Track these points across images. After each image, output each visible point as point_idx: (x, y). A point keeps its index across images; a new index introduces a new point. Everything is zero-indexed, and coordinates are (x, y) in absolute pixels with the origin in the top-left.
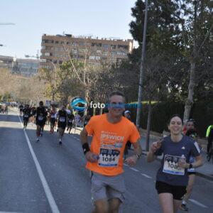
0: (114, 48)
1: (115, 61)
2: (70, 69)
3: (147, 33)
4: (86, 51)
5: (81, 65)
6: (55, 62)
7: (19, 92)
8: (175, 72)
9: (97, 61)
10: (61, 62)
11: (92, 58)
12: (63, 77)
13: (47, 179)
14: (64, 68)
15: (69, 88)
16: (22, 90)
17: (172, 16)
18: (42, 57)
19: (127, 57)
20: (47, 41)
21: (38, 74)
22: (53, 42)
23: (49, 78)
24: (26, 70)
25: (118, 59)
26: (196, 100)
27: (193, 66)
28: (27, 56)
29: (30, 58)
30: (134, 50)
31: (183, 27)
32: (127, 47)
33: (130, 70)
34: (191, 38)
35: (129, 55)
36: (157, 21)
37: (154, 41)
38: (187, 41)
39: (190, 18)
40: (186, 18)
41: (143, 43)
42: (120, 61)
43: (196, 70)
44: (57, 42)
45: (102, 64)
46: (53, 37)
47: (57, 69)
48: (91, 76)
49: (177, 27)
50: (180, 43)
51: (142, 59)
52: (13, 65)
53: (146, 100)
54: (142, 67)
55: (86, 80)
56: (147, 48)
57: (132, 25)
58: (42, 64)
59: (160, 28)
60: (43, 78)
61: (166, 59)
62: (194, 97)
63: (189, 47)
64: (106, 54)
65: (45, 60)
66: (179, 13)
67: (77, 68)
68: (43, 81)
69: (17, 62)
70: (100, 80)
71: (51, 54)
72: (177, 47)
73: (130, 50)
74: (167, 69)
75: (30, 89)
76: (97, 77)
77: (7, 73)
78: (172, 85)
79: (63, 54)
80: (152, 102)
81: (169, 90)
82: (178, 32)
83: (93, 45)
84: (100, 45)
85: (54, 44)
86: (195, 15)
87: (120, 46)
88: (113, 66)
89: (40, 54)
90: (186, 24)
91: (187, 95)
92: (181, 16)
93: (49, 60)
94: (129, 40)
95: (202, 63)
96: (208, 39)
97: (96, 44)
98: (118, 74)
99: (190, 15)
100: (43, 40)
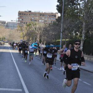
0: (50, 16)
1: (50, 22)
2: (31, 26)
3: (64, 10)
4: (37, 18)
5: (36, 24)
6: (24, 23)
7: (8, 36)
8: (76, 27)
9: (42, 22)
10: (27, 23)
11: (40, 21)
12: (28, 29)
13: (21, 74)
14: (28, 26)
15: (31, 34)
16: (10, 35)
17: (75, 2)
18: (18, 21)
19: (55, 20)
20: (21, 14)
21: (17, 28)
22: (23, 14)
23: (22, 30)
24: (12, 27)
25: (51, 21)
26: (86, 38)
27: (84, 24)
28: (12, 21)
29: (13, 21)
30: (59, 17)
31: (80, 7)
32: (55, 16)
33: (57, 26)
34: (83, 12)
35: (56, 19)
36: (68, 4)
37: (67, 13)
38: (81, 13)
39: (83, 3)
40: (81, 3)
41: (62, 14)
42: (52, 22)
43: (86, 25)
44: (25, 14)
45: (45, 24)
46: (23, 12)
47: (25, 26)
48: (40, 29)
49: (77, 7)
50: (79, 14)
51: (62, 21)
52: (6, 25)
53: (64, 39)
54: (62, 25)
55: (38, 31)
56: (64, 16)
57: (57, 6)
58: (18, 24)
59: (70, 7)
60: (19, 30)
61: (73, 21)
62: (85, 37)
63: (82, 15)
64: (46, 19)
65: (20, 22)
66: (78, 1)
67: (34, 25)
68: (19, 31)
69: (7, 23)
70: (44, 31)
71: (22, 20)
72: (77, 16)
73: (57, 17)
74: (73, 26)
75: (13, 35)
76: (42, 29)
77: (3, 28)
78: (75, 32)
79: (27, 19)
80: (67, 40)
81: (74, 34)
82: (77, 9)
83: (41, 15)
84: (44, 15)
85: (24, 15)
86: (85, 1)
87: (52, 16)
88: (49, 24)
89: (17, 20)
90: (81, 5)
91: (82, 36)
92: (78, 2)
93: (21, 22)
94: (56, 13)
95: (88, 22)
96: (91, 12)
97: (42, 15)
98: (52, 28)
99: (83, 2)
100: (19, 14)
